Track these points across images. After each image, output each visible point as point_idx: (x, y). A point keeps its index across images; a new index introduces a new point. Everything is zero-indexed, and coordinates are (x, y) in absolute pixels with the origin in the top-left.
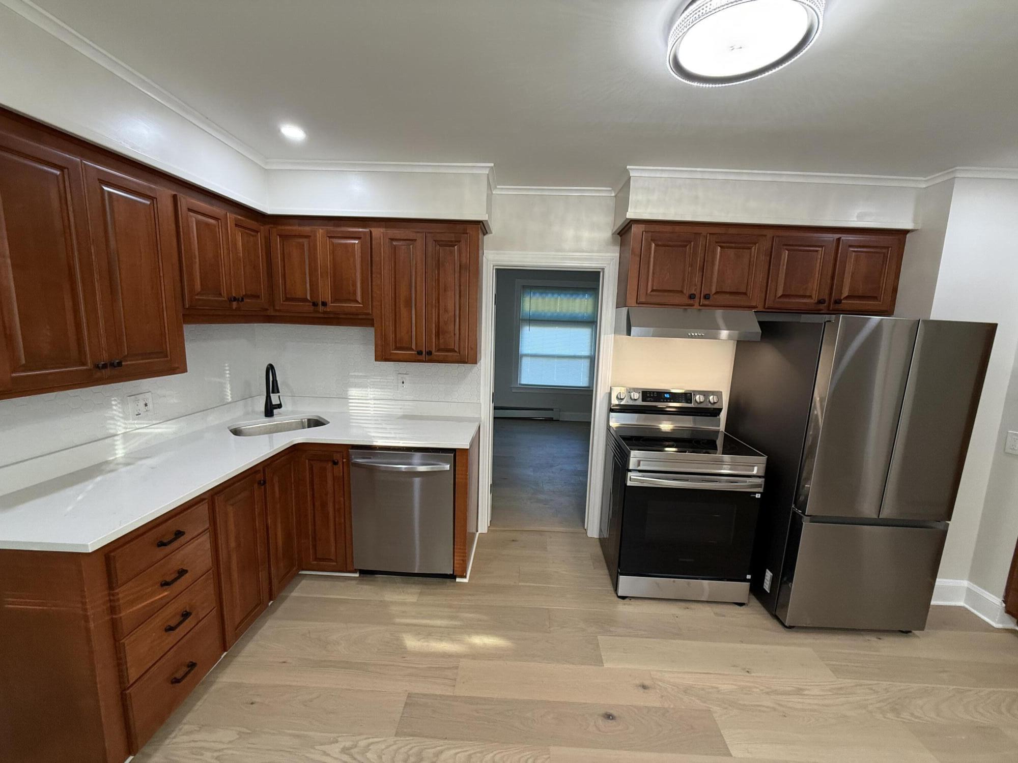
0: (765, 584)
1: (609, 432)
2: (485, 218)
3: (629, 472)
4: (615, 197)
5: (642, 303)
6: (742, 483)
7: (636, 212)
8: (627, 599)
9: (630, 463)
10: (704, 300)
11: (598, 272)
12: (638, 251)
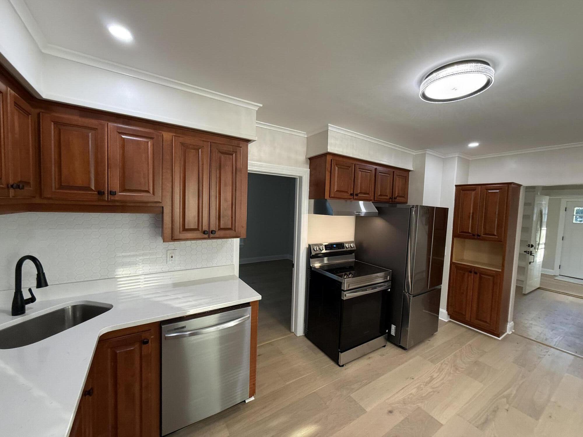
0: (392, 332)
1: (309, 270)
2: (256, 139)
3: (344, 292)
4: (307, 138)
5: (332, 197)
6: (384, 286)
7: (331, 149)
8: (344, 366)
9: (345, 287)
10: (355, 196)
11: (295, 178)
12: (329, 169)
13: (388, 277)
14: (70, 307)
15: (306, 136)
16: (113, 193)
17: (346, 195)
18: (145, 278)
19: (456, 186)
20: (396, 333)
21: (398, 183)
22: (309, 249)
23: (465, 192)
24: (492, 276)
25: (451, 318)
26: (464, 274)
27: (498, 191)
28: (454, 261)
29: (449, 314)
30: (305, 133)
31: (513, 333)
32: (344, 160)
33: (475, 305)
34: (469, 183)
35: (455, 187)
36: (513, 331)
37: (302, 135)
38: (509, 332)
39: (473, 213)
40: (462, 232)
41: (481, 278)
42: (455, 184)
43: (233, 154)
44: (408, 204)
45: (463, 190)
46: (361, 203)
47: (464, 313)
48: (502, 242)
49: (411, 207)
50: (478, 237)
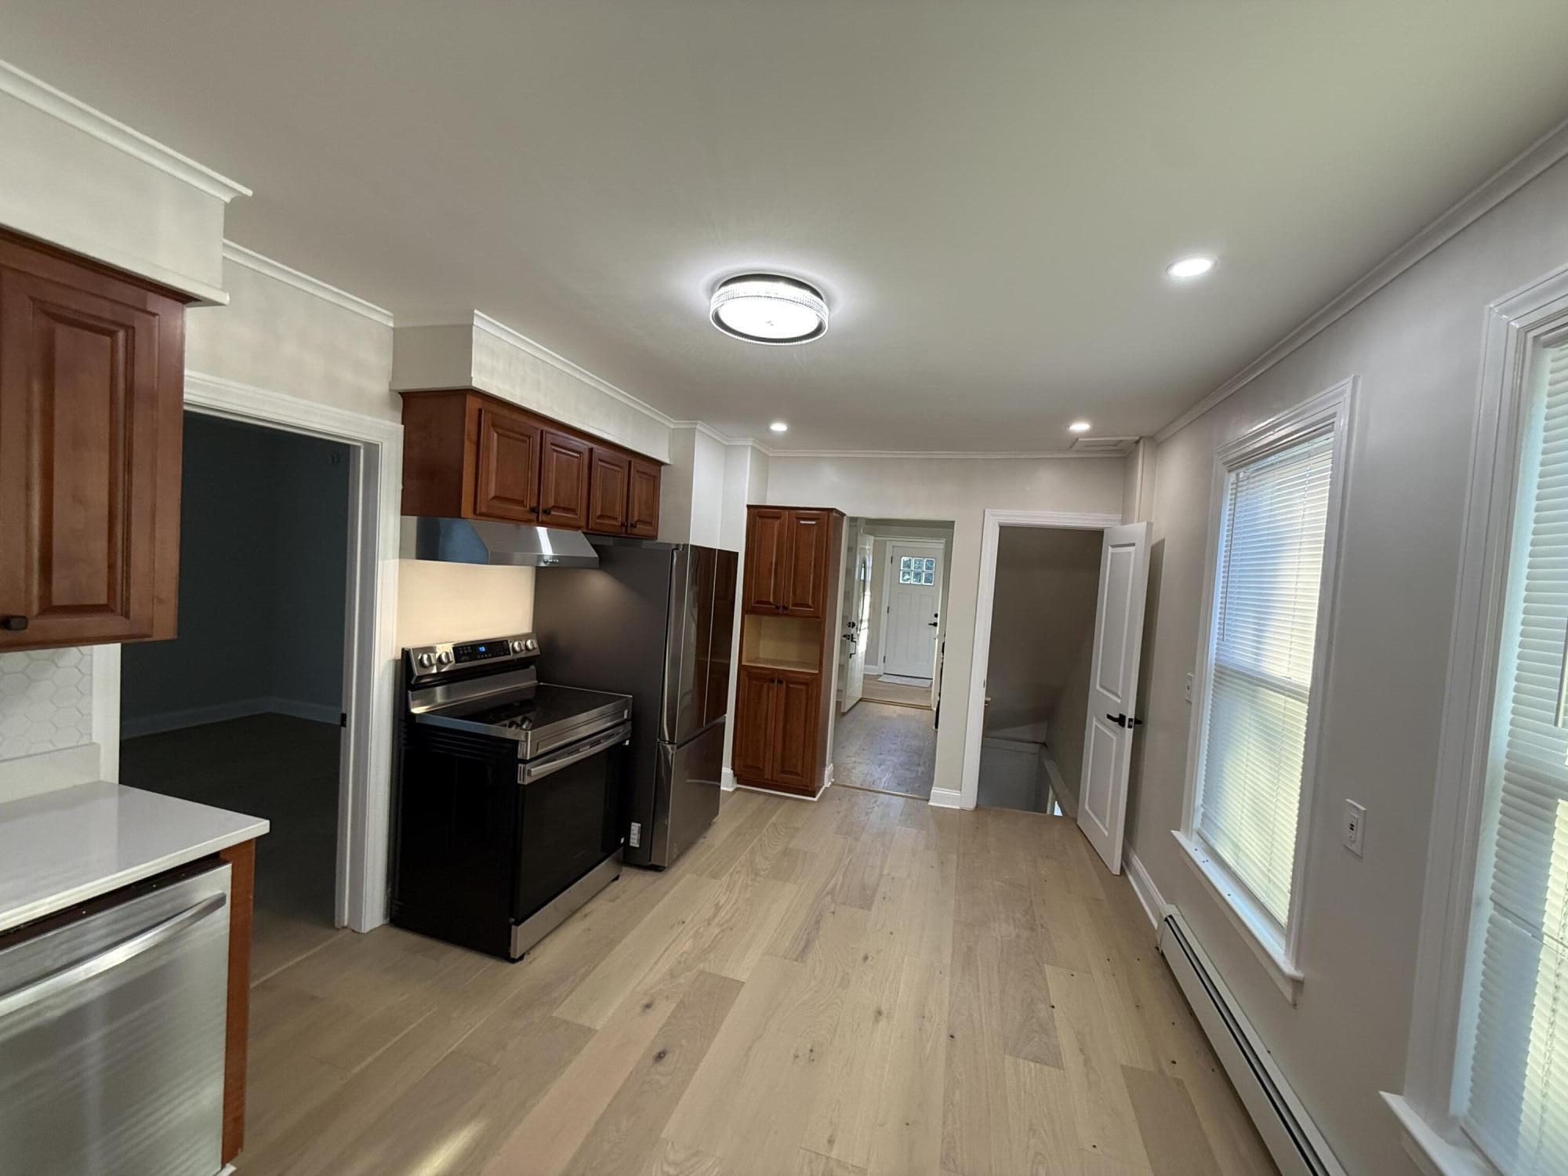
0: (631, 841)
2: (225, 299)
3: (525, 764)
4: (394, 329)
5: (482, 514)
6: (617, 734)
7: (481, 380)
9: (526, 750)
10: (540, 515)
11: (348, 446)
12: (474, 437)
13: (626, 712)
15: (391, 324)
17: (517, 510)
19: (749, 507)
20: (641, 840)
21: (639, 489)
22: (406, 663)
23: (765, 520)
24: (803, 684)
25: (738, 783)
26: (761, 687)
27: (814, 523)
28: (744, 663)
29: (735, 775)
30: (391, 314)
31: (833, 784)
33: (779, 747)
34: (768, 504)
35: (746, 509)
36: (833, 780)
37: (383, 318)
38: (827, 784)
39: (776, 564)
40: (758, 602)
41: (788, 690)
42: (746, 503)
43: (114, 333)
44: (656, 542)
45: (762, 517)
47: (761, 767)
48: (818, 617)
49: (674, 547)
50: (785, 612)
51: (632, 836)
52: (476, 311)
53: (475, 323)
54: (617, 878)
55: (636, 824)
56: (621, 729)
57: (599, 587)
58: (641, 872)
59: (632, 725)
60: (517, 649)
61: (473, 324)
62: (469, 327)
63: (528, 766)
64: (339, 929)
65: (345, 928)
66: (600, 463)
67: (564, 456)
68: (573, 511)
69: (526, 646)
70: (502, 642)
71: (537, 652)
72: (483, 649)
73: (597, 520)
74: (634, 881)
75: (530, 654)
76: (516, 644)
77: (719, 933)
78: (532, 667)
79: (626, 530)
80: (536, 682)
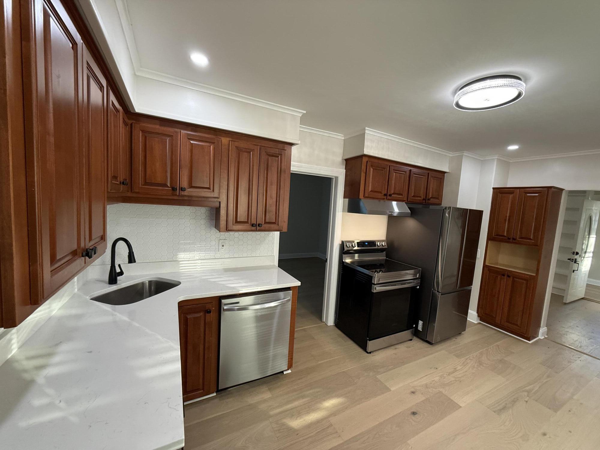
1: (342, 265)
2: (299, 142)
3: (374, 285)
4: (344, 140)
5: (366, 197)
6: (413, 283)
7: (368, 151)
8: (372, 353)
9: (375, 281)
10: (389, 197)
11: (331, 178)
12: (365, 171)
13: (418, 275)
14: (147, 282)
15: (343, 138)
16: (182, 189)
17: (380, 196)
18: (201, 263)
19: (493, 188)
20: (423, 328)
21: (433, 185)
22: (342, 245)
23: (504, 195)
24: (525, 280)
25: (480, 320)
26: (497, 277)
27: (537, 195)
28: (487, 264)
29: (478, 316)
30: (343, 135)
31: (545, 338)
32: (380, 162)
33: (506, 309)
34: (508, 186)
35: (492, 190)
36: (546, 336)
37: (341, 137)
38: (541, 337)
39: (509, 216)
40: (497, 235)
41: (513, 282)
42: (493, 186)
43: (279, 156)
44: (441, 206)
45: (500, 193)
46: (394, 203)
47: (494, 316)
48: (537, 246)
49: (444, 208)
50: (514, 241)
51: (419, 326)
52: (366, 128)
53: (366, 132)
54: (411, 340)
55: (421, 321)
56: (415, 281)
57: (411, 224)
58: (422, 341)
59: (421, 281)
60: (379, 245)
61: (365, 133)
62: (364, 134)
63: (375, 286)
64: (322, 322)
65: (324, 322)
66: (414, 175)
67: (398, 174)
68: (402, 195)
69: (382, 245)
70: (373, 242)
71: (386, 247)
72: (367, 244)
73: (412, 198)
74: (417, 344)
75: (383, 247)
76: (378, 243)
77: (453, 381)
78: (385, 252)
79: (425, 202)
80: (385, 258)
